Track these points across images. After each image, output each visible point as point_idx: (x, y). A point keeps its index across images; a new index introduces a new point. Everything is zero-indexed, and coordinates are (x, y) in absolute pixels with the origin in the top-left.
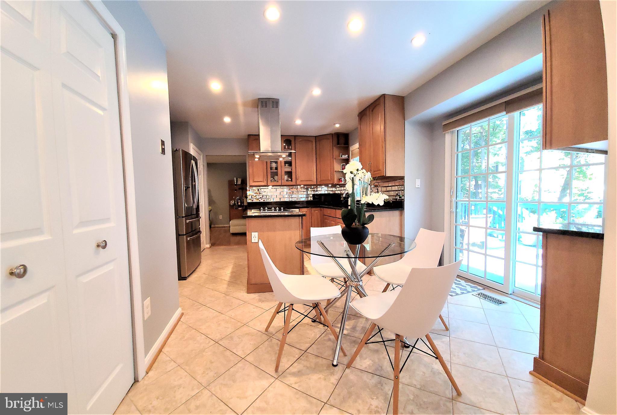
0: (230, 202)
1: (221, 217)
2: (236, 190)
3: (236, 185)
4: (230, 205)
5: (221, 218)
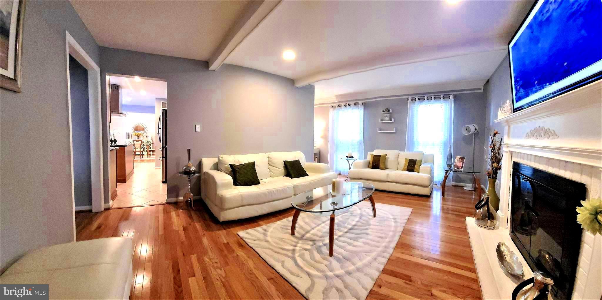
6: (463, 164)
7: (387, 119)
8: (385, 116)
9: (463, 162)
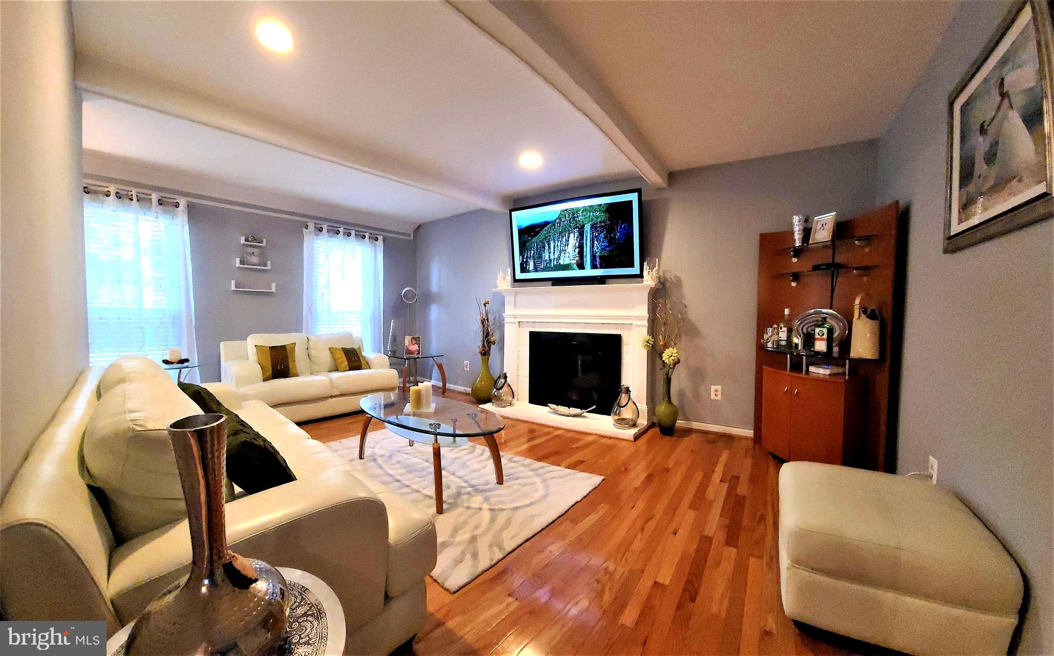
0: (760, 332)
1: (715, 392)
2: (796, 277)
3: (798, 252)
4: (761, 348)
5: (716, 395)
6: (419, 347)
7: (254, 260)
8: (248, 254)
9: (419, 344)
